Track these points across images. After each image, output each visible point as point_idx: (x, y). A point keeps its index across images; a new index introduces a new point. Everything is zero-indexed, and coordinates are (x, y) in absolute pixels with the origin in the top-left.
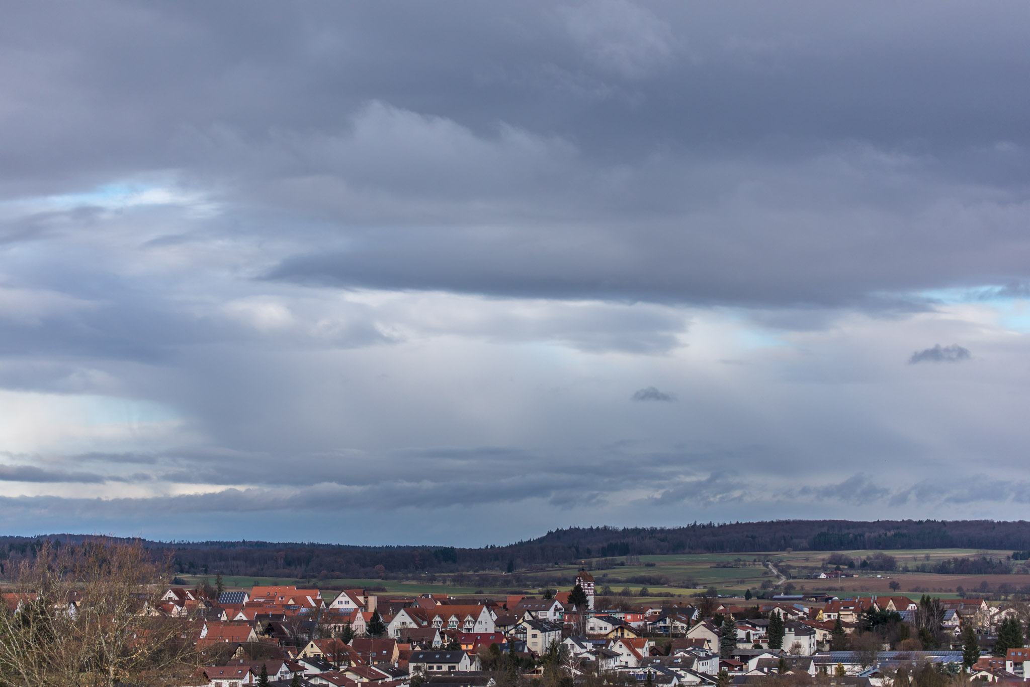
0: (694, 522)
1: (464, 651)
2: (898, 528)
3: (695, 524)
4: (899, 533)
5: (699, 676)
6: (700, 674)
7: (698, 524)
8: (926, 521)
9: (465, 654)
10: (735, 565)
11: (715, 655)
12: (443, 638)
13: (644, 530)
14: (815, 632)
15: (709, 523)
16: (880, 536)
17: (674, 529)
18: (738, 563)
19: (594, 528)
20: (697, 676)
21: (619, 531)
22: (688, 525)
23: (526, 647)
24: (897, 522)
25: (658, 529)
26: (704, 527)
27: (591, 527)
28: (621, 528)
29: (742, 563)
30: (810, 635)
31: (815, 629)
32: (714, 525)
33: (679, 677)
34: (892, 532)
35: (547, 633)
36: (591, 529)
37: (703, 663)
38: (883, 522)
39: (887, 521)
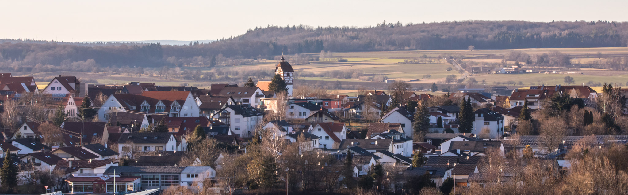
0: (383, 22)
1: (171, 134)
2: (572, 28)
3: (384, 24)
4: (573, 32)
5: (395, 157)
6: (396, 155)
7: (387, 24)
8: (597, 22)
9: (172, 136)
10: (421, 61)
11: (409, 139)
12: (150, 122)
13: (337, 29)
14: (503, 118)
15: (397, 22)
16: (555, 35)
17: (364, 28)
18: (424, 59)
19: (291, 26)
20: (393, 157)
21: (314, 29)
22: (378, 24)
23: (229, 130)
24: (570, 23)
25: (350, 28)
26: (392, 26)
27: (288, 26)
28: (315, 27)
29: (428, 59)
30: (498, 120)
31: (503, 115)
32: (401, 25)
33: (376, 158)
34: (566, 32)
35: (249, 118)
36: (288, 28)
37: (398, 146)
38: (558, 22)
39: (562, 22)
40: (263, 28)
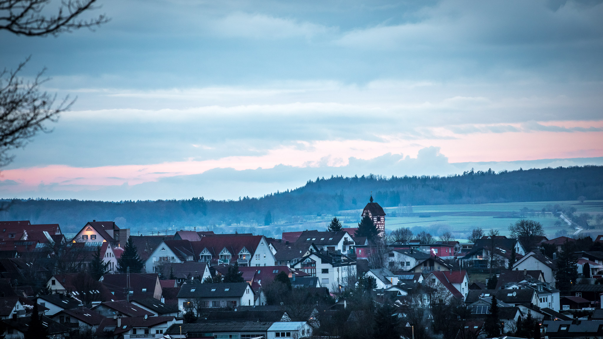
0: (471, 169)
3: (472, 172)
7: (475, 171)
9: (248, 287)
10: (522, 215)
11: (554, 290)
12: (213, 273)
13: (415, 178)
15: (487, 170)
18: (525, 213)
19: (359, 176)
21: (387, 179)
22: (465, 173)
23: (318, 282)
26: (483, 174)
27: (356, 176)
28: (389, 177)
32: (494, 172)
36: (356, 178)
37: (541, 299)
40: (326, 178)
